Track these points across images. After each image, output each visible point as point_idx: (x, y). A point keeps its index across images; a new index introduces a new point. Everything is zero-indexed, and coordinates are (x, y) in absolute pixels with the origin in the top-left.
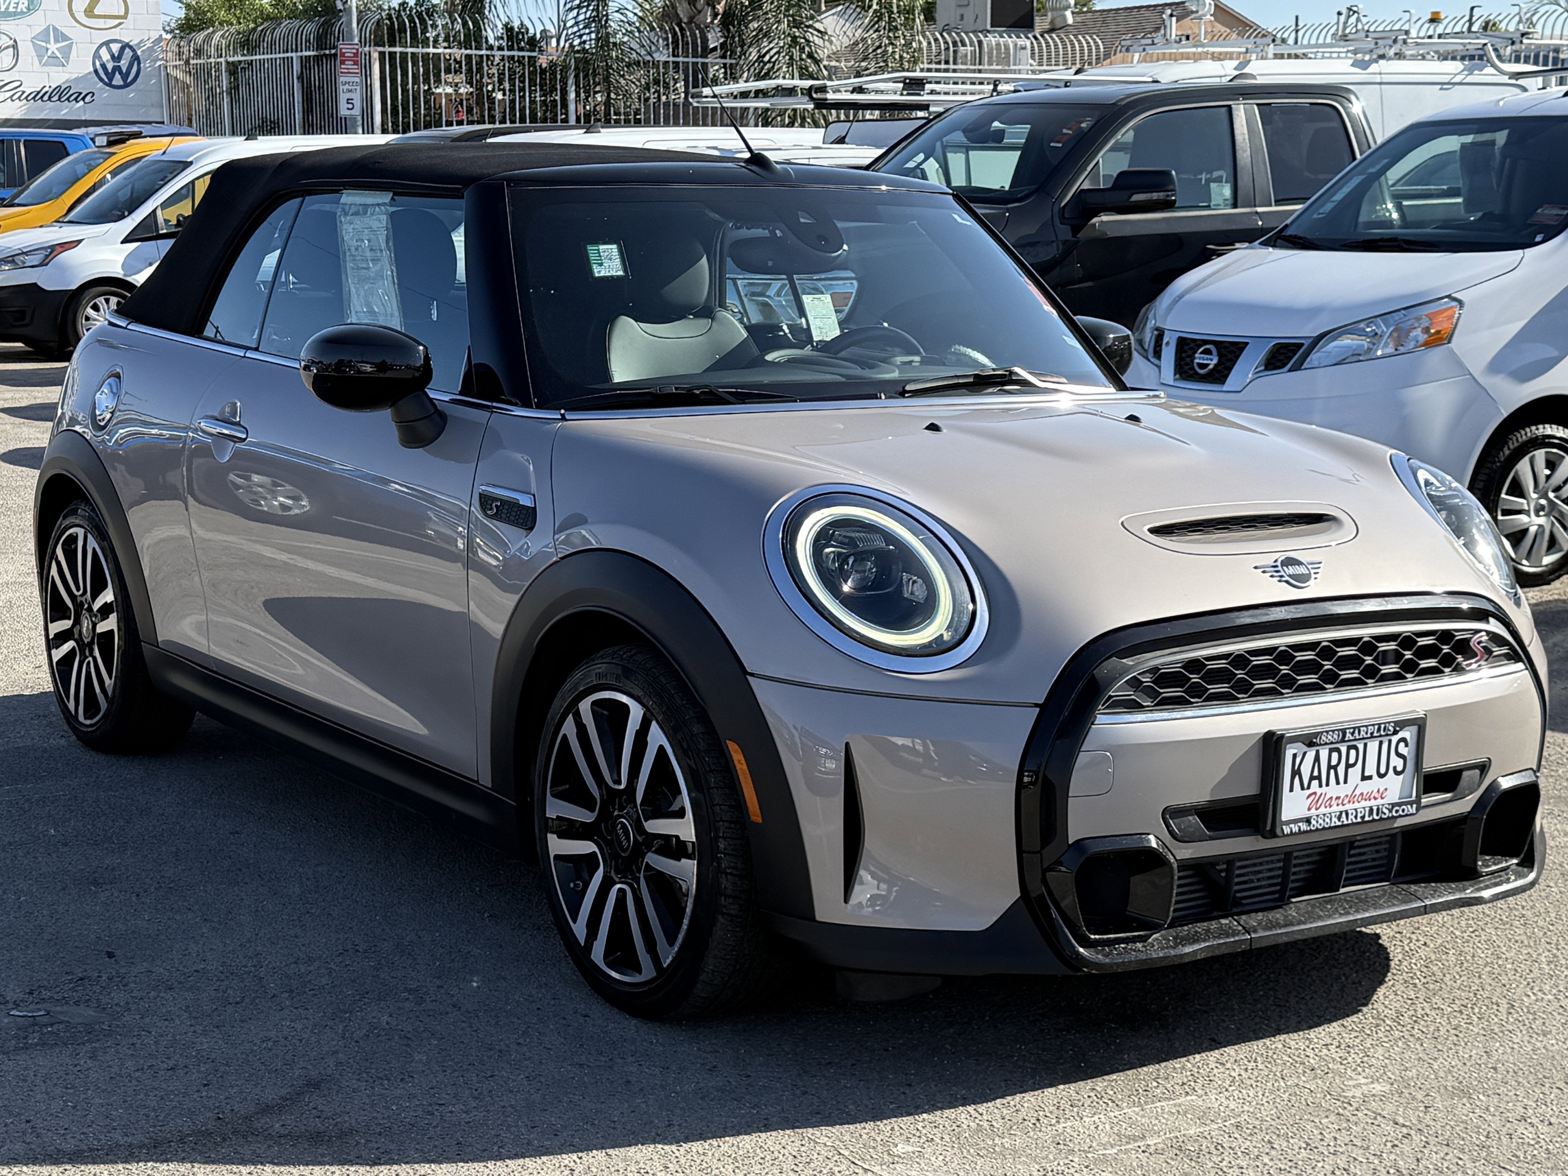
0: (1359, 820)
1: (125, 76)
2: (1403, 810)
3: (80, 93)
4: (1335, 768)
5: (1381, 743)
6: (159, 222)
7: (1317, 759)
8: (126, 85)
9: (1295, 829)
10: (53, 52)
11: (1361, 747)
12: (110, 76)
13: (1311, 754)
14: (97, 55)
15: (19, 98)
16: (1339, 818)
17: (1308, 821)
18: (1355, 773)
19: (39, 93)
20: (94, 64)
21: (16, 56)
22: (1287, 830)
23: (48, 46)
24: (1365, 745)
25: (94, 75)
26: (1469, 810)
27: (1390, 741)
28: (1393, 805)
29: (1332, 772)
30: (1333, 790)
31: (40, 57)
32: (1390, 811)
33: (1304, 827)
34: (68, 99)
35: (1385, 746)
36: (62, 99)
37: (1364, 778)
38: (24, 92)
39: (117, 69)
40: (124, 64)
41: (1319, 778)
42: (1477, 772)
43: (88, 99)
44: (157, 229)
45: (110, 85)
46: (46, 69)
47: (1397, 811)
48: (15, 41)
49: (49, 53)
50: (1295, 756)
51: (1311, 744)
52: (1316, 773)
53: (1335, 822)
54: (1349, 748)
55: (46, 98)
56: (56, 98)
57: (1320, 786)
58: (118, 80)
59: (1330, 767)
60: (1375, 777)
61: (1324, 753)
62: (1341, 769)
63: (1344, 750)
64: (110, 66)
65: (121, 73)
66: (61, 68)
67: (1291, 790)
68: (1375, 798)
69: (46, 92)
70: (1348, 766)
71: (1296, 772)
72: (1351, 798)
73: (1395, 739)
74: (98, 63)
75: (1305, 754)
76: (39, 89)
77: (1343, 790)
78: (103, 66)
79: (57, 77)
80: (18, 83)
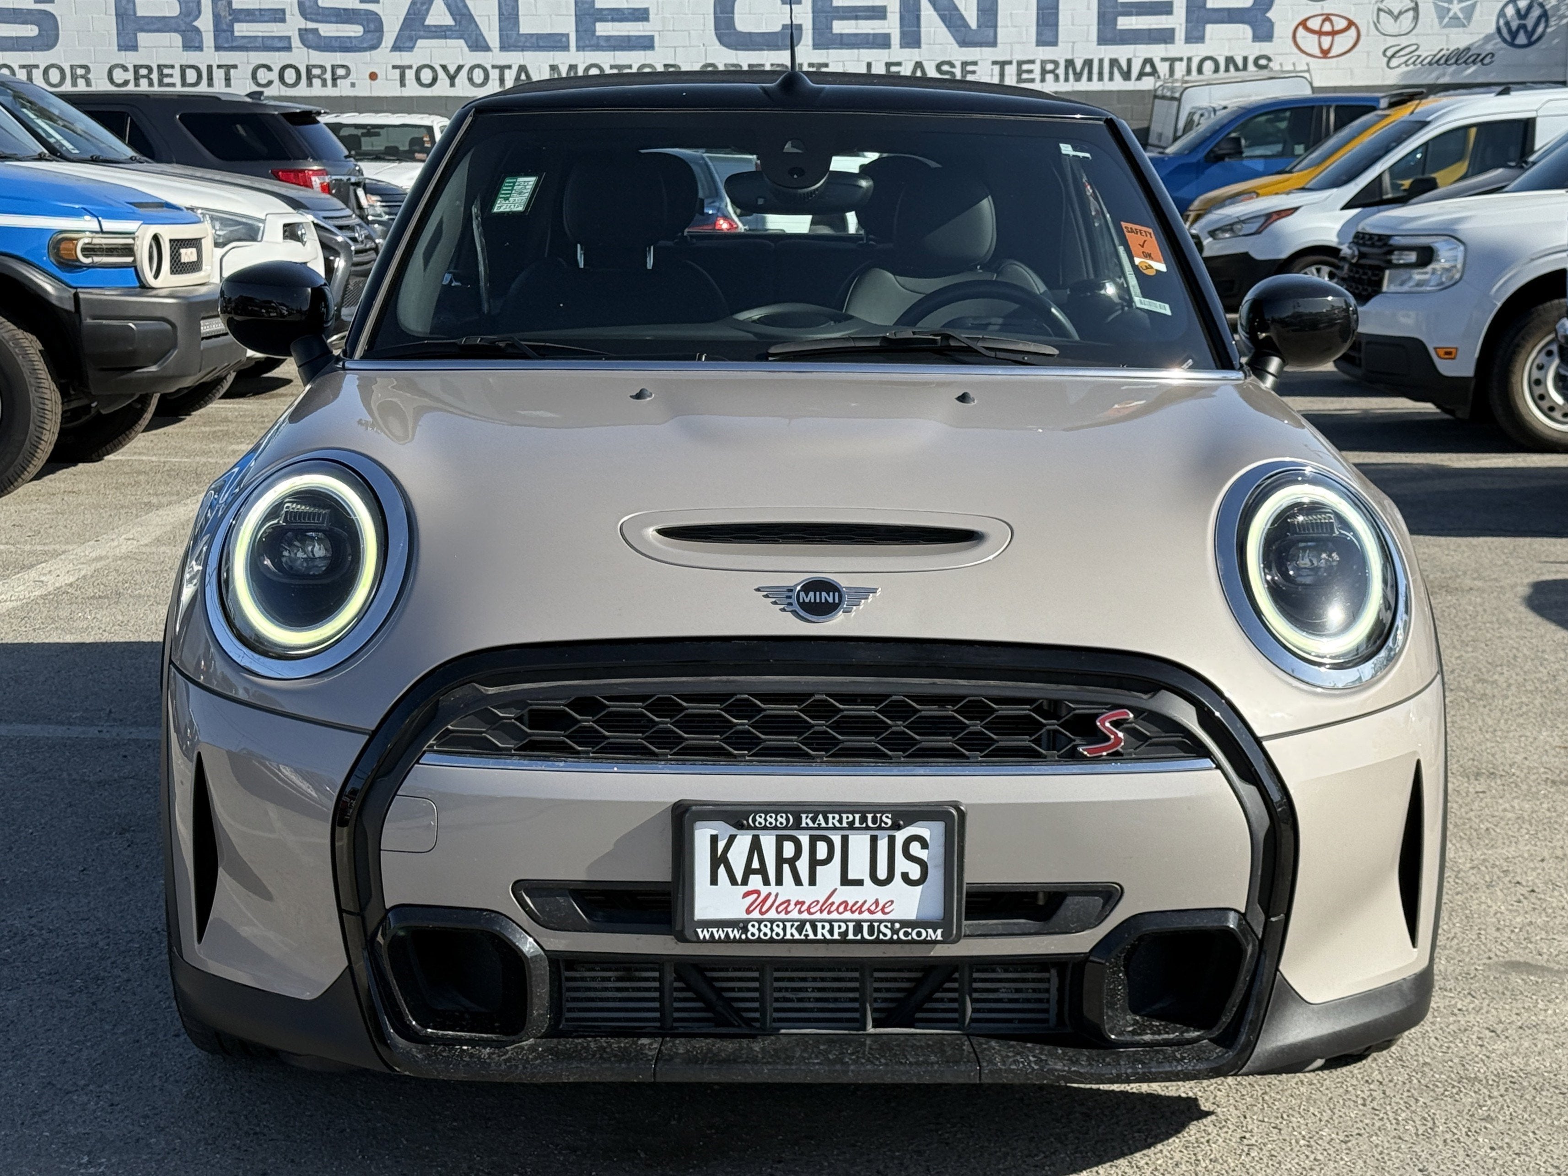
0: (836, 936)
1: (1529, 35)
2: (919, 934)
3: (1479, 55)
4: (792, 862)
5: (874, 840)
6: (1384, 185)
7: (756, 846)
8: (1530, 44)
9: (719, 934)
10: (1455, 13)
11: (837, 840)
12: (1514, 35)
13: (744, 841)
14: (1502, 13)
15: (1414, 63)
16: (800, 929)
17: (742, 925)
18: (829, 874)
19: (1435, 56)
20: (1498, 22)
21: (1416, 18)
22: (703, 934)
23: (1451, 6)
24: (845, 840)
25: (1497, 36)
26: (1087, 951)
27: (892, 840)
28: (905, 924)
29: (786, 868)
30: (788, 890)
31: (1441, 18)
32: (895, 932)
33: (734, 934)
34: (1465, 62)
35: (883, 846)
36: (1459, 62)
37: (845, 881)
38: (1419, 56)
39: (1523, 27)
40: (1530, 22)
41: (763, 871)
42: (1099, 901)
43: (1487, 61)
44: (1381, 194)
45: (1512, 44)
46: (1447, 31)
47: (906, 934)
48: (1417, 4)
49: (1451, 14)
50: (714, 839)
51: (740, 826)
52: (756, 865)
53: (792, 933)
54: (813, 841)
55: (1442, 61)
56: (1453, 61)
57: (766, 882)
58: (1522, 39)
59: (780, 860)
60: (868, 881)
61: (768, 842)
62: (803, 865)
63: (805, 840)
64: (1514, 25)
65: (1526, 31)
66: (1461, 29)
67: (714, 881)
68: (871, 912)
69: (1444, 55)
70: (814, 863)
71: (719, 860)
72: (827, 905)
73: (901, 836)
74: (1502, 22)
75: (732, 839)
76: (1435, 53)
77: (806, 893)
78: (1507, 24)
79: (1460, 39)
80: (1414, 47)
